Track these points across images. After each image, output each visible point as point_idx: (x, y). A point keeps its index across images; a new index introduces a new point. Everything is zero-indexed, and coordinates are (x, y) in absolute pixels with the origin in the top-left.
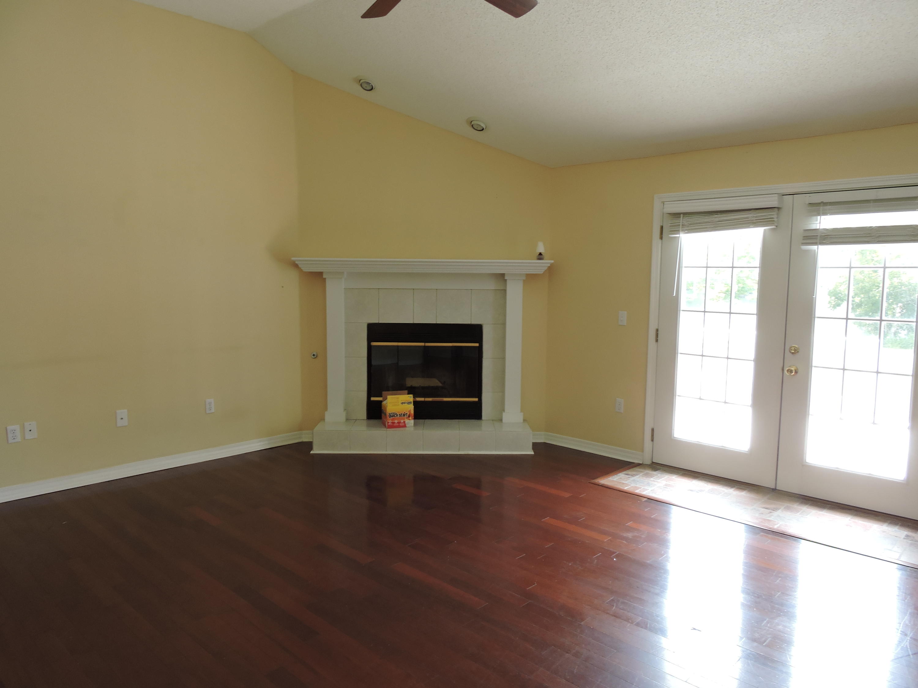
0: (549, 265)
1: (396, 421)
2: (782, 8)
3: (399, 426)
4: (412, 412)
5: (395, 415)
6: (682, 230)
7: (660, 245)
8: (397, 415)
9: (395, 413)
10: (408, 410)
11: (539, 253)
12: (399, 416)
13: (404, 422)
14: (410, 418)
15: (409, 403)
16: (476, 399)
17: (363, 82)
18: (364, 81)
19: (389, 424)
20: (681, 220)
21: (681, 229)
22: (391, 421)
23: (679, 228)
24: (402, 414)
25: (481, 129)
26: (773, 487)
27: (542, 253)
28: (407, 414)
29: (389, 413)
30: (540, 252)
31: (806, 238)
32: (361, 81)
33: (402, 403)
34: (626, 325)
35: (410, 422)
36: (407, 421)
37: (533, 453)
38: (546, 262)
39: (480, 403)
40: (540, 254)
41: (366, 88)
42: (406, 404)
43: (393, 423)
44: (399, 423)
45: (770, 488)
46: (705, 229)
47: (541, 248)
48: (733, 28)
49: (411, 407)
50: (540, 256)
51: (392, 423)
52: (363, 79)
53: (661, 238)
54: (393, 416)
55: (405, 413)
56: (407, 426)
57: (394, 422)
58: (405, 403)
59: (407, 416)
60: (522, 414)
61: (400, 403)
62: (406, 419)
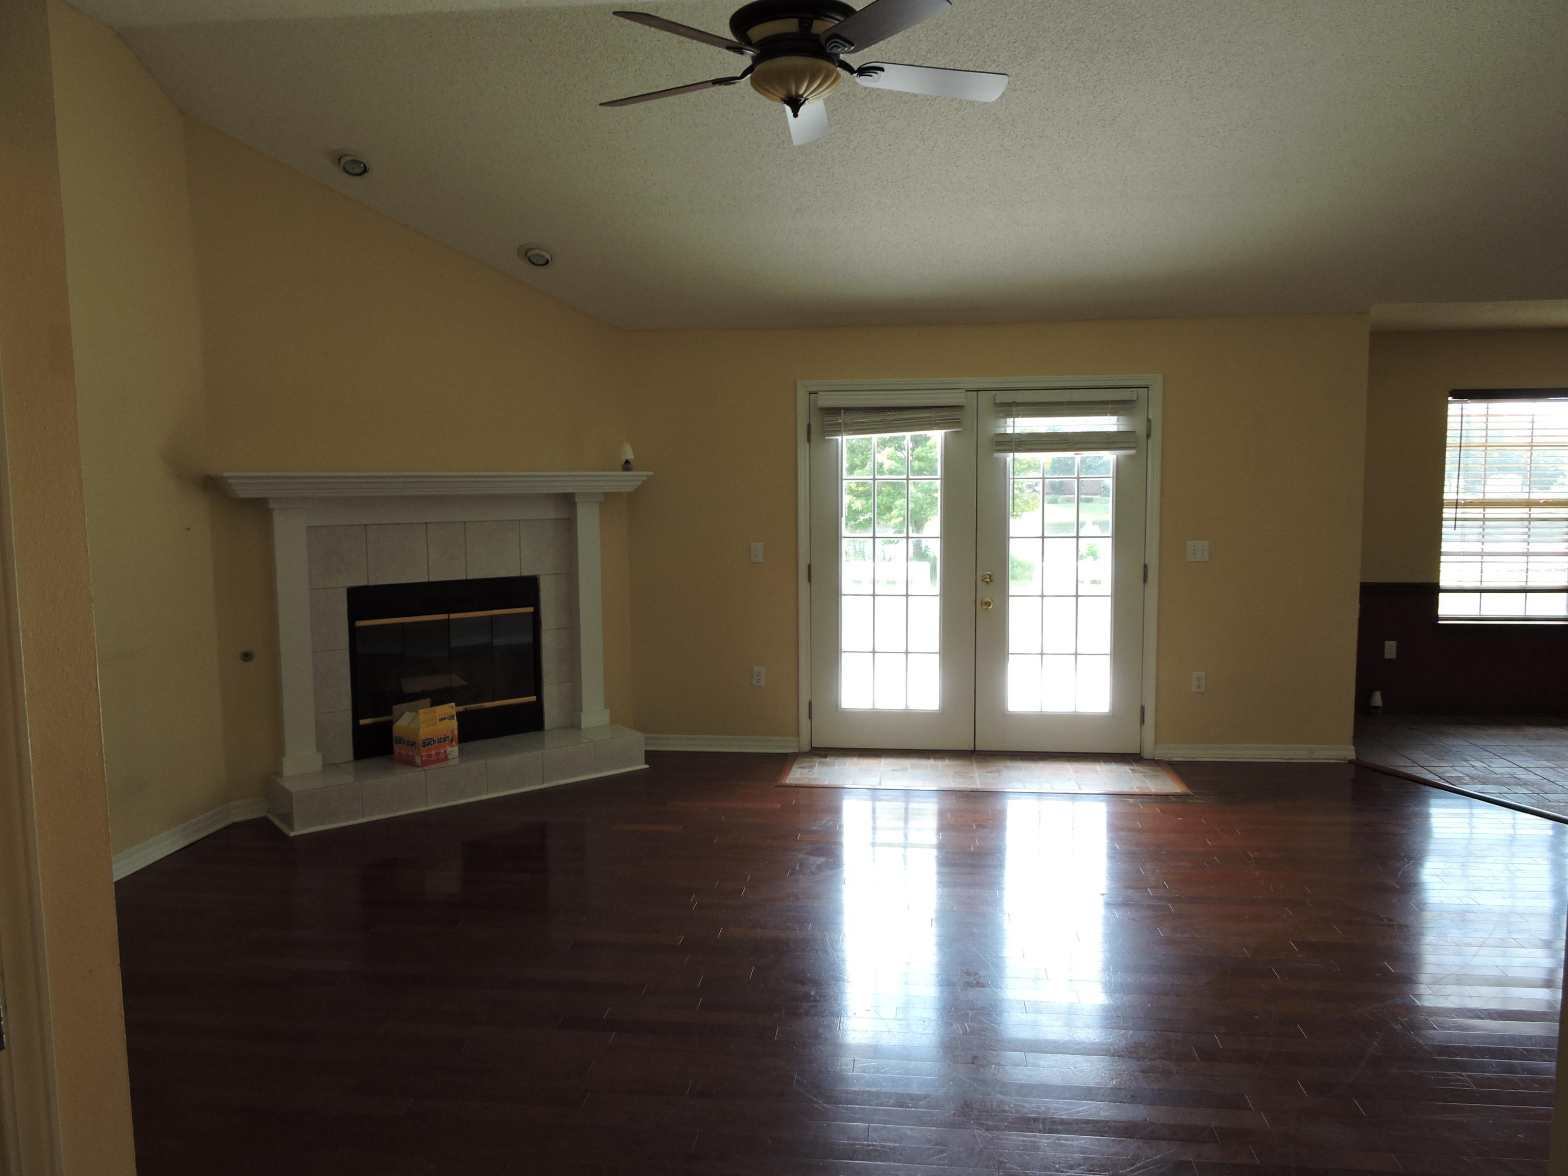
0: (645, 478)
1: (433, 752)
2: (1038, 184)
3: (439, 760)
4: (456, 733)
5: (431, 742)
6: (844, 431)
7: (808, 447)
8: (434, 741)
9: (431, 738)
10: (451, 730)
11: (625, 461)
12: (437, 742)
13: (445, 751)
14: (454, 743)
15: (451, 718)
16: (533, 698)
17: (346, 162)
18: (351, 159)
19: (423, 759)
20: (842, 416)
21: (843, 429)
22: (426, 753)
23: (841, 427)
24: (441, 738)
25: (544, 262)
26: (972, 748)
27: (629, 461)
28: (448, 737)
29: (423, 740)
30: (627, 458)
31: (999, 443)
32: (343, 161)
33: (441, 720)
34: (762, 561)
35: (453, 750)
36: (449, 749)
37: (647, 766)
38: (638, 476)
39: (539, 704)
40: (627, 462)
41: (353, 172)
42: (446, 720)
43: (429, 756)
44: (438, 754)
45: (969, 751)
46: (875, 430)
47: (629, 454)
48: (976, 194)
49: (454, 724)
50: (627, 466)
51: (427, 755)
52: (347, 155)
53: (809, 440)
54: (429, 743)
55: (445, 735)
56: (450, 757)
57: (431, 754)
58: (444, 719)
59: (448, 741)
60: (608, 710)
61: (438, 720)
62: (447, 747)
